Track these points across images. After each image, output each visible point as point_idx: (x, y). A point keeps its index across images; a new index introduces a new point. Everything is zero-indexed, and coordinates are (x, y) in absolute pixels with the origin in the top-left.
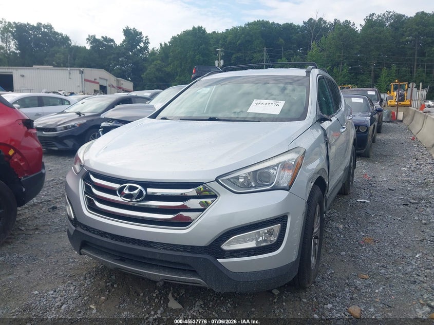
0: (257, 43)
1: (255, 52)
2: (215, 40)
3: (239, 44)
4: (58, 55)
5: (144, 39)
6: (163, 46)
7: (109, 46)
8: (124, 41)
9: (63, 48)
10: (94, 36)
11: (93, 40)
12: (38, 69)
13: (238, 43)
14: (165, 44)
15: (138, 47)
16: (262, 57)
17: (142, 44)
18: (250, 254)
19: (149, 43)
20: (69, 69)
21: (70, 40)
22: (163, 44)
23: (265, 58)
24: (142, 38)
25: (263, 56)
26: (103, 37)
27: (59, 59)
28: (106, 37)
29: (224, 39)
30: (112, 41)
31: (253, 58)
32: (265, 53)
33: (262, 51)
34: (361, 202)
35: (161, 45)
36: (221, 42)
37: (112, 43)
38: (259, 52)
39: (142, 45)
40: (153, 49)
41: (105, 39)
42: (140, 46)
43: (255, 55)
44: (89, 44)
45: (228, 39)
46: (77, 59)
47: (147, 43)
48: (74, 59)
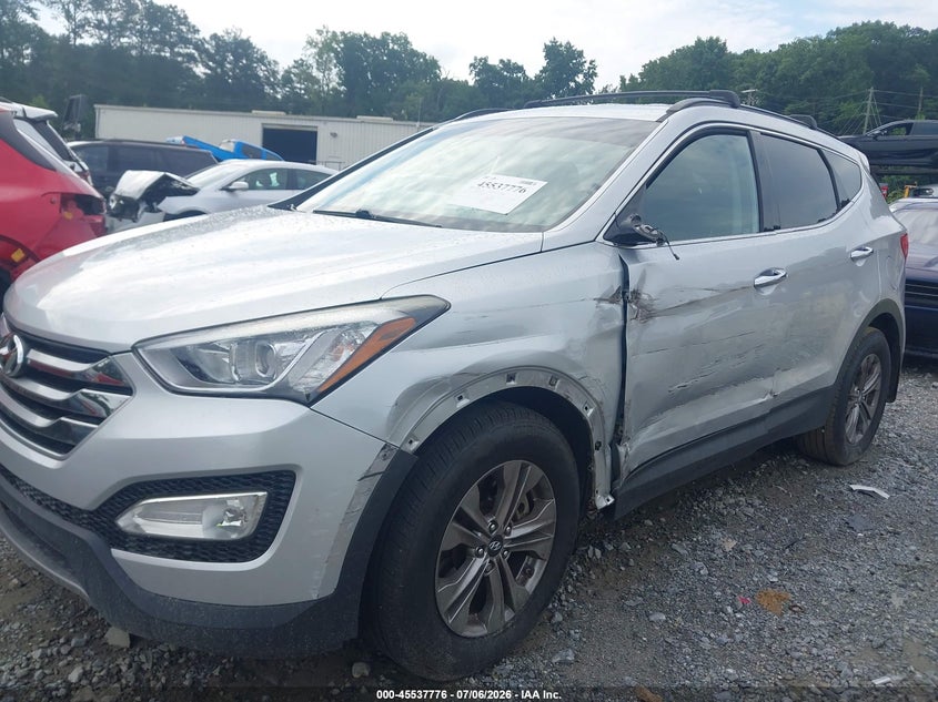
0: (854, 78)
1: (845, 100)
2: (747, 69)
3: (807, 80)
4: (411, 97)
5: (587, 65)
6: (627, 82)
7: (511, 79)
8: (544, 70)
9: (424, 83)
10: (486, 59)
11: (482, 67)
12: (362, 122)
13: (803, 77)
14: (632, 78)
15: (572, 84)
16: (861, 111)
17: (581, 76)
18: (180, 553)
19: (595, 75)
20: (418, 124)
21: (439, 68)
22: (627, 78)
23: (867, 114)
24: (582, 64)
25: (863, 108)
26: (502, 61)
27: (413, 106)
28: (509, 61)
29: (770, 67)
30: (520, 69)
31: (838, 113)
32: (869, 102)
33: (864, 97)
34: (861, 492)
35: (623, 79)
36: (760, 75)
37: (519, 75)
38: (856, 98)
39: (580, 79)
40: (605, 89)
41: (507, 65)
42: (575, 81)
43: (844, 107)
44: (473, 75)
45: (780, 67)
46: (446, 107)
47: (591, 75)
48: (441, 107)
